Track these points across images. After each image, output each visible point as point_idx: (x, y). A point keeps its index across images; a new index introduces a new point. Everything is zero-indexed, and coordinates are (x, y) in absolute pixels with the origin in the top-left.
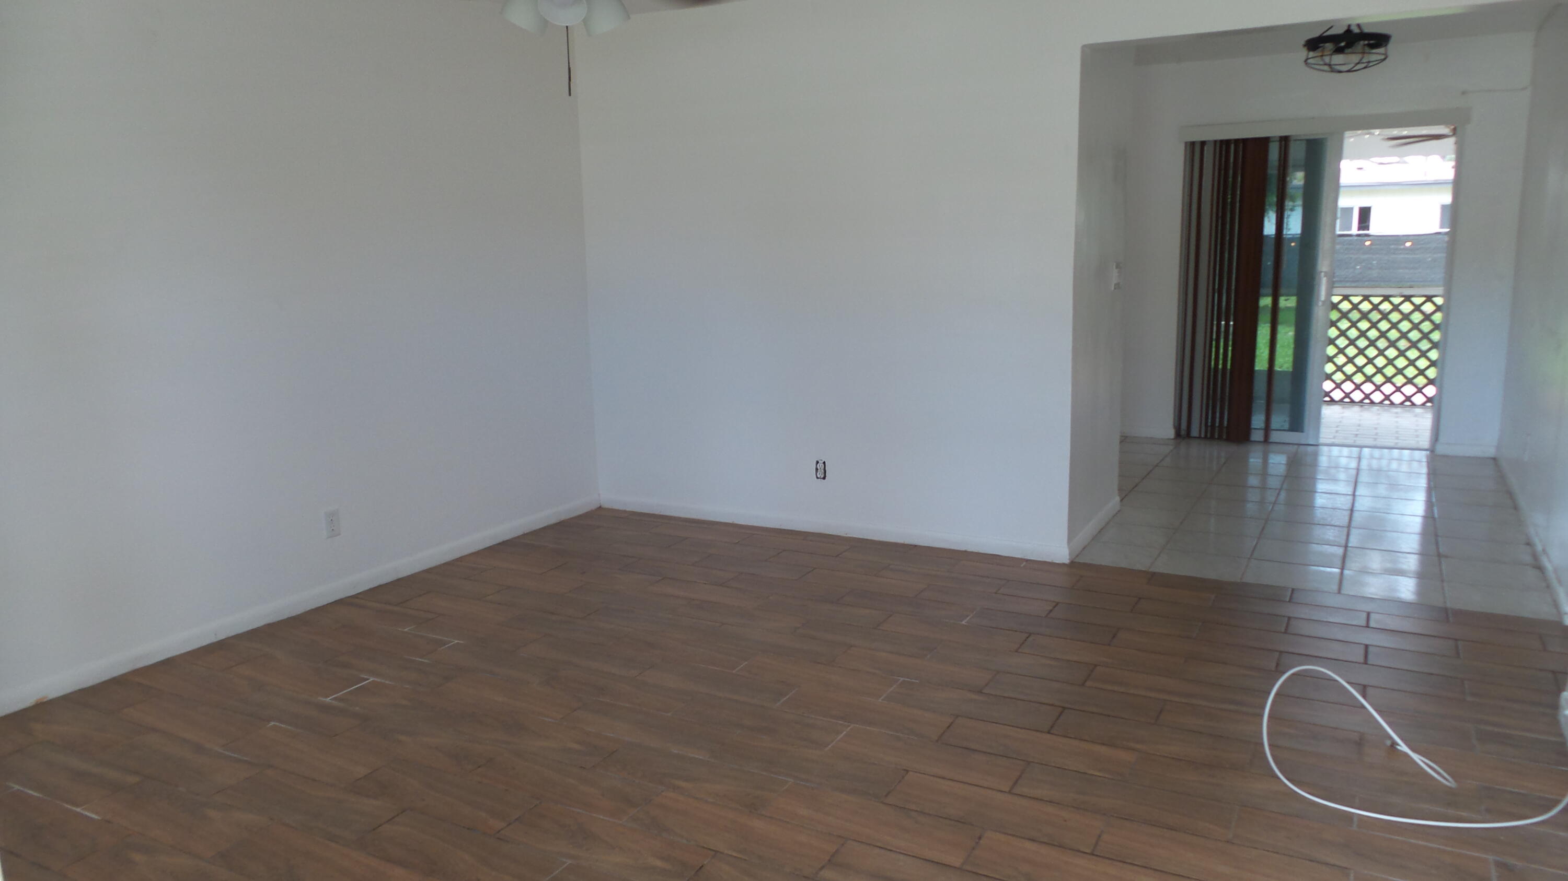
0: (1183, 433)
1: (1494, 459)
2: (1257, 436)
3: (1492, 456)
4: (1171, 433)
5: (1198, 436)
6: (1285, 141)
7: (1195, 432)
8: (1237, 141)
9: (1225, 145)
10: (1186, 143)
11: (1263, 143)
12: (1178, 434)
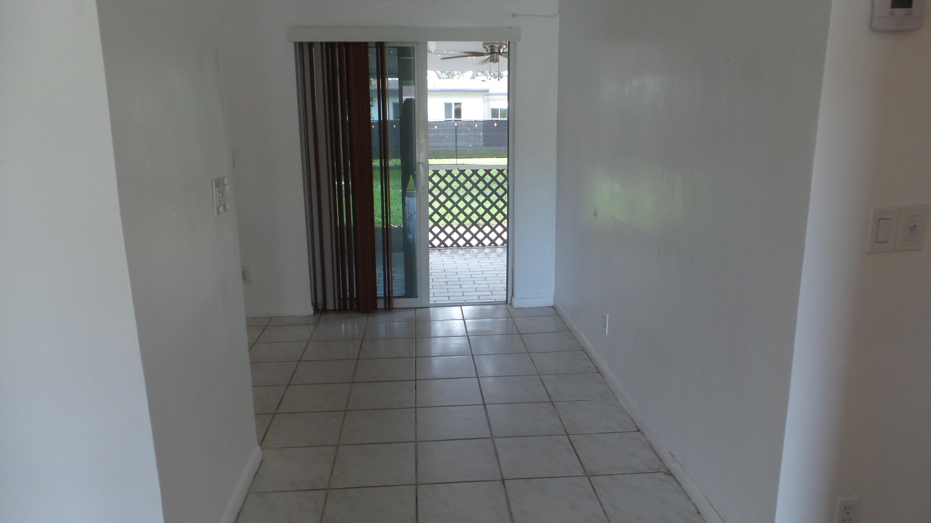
0: (320, 307)
1: (553, 307)
2: (381, 304)
3: (552, 305)
4: (309, 310)
5: (333, 309)
6: (380, 46)
7: (330, 306)
8: (340, 44)
9: (330, 47)
10: (295, 43)
11: (363, 47)
12: (316, 310)
